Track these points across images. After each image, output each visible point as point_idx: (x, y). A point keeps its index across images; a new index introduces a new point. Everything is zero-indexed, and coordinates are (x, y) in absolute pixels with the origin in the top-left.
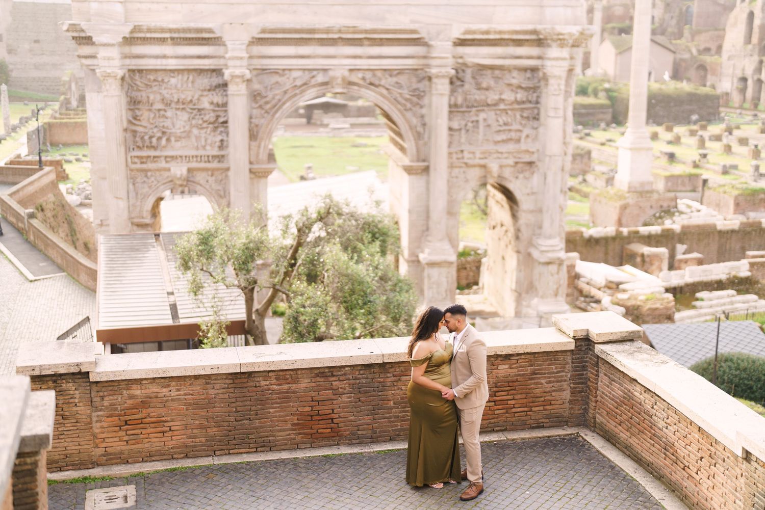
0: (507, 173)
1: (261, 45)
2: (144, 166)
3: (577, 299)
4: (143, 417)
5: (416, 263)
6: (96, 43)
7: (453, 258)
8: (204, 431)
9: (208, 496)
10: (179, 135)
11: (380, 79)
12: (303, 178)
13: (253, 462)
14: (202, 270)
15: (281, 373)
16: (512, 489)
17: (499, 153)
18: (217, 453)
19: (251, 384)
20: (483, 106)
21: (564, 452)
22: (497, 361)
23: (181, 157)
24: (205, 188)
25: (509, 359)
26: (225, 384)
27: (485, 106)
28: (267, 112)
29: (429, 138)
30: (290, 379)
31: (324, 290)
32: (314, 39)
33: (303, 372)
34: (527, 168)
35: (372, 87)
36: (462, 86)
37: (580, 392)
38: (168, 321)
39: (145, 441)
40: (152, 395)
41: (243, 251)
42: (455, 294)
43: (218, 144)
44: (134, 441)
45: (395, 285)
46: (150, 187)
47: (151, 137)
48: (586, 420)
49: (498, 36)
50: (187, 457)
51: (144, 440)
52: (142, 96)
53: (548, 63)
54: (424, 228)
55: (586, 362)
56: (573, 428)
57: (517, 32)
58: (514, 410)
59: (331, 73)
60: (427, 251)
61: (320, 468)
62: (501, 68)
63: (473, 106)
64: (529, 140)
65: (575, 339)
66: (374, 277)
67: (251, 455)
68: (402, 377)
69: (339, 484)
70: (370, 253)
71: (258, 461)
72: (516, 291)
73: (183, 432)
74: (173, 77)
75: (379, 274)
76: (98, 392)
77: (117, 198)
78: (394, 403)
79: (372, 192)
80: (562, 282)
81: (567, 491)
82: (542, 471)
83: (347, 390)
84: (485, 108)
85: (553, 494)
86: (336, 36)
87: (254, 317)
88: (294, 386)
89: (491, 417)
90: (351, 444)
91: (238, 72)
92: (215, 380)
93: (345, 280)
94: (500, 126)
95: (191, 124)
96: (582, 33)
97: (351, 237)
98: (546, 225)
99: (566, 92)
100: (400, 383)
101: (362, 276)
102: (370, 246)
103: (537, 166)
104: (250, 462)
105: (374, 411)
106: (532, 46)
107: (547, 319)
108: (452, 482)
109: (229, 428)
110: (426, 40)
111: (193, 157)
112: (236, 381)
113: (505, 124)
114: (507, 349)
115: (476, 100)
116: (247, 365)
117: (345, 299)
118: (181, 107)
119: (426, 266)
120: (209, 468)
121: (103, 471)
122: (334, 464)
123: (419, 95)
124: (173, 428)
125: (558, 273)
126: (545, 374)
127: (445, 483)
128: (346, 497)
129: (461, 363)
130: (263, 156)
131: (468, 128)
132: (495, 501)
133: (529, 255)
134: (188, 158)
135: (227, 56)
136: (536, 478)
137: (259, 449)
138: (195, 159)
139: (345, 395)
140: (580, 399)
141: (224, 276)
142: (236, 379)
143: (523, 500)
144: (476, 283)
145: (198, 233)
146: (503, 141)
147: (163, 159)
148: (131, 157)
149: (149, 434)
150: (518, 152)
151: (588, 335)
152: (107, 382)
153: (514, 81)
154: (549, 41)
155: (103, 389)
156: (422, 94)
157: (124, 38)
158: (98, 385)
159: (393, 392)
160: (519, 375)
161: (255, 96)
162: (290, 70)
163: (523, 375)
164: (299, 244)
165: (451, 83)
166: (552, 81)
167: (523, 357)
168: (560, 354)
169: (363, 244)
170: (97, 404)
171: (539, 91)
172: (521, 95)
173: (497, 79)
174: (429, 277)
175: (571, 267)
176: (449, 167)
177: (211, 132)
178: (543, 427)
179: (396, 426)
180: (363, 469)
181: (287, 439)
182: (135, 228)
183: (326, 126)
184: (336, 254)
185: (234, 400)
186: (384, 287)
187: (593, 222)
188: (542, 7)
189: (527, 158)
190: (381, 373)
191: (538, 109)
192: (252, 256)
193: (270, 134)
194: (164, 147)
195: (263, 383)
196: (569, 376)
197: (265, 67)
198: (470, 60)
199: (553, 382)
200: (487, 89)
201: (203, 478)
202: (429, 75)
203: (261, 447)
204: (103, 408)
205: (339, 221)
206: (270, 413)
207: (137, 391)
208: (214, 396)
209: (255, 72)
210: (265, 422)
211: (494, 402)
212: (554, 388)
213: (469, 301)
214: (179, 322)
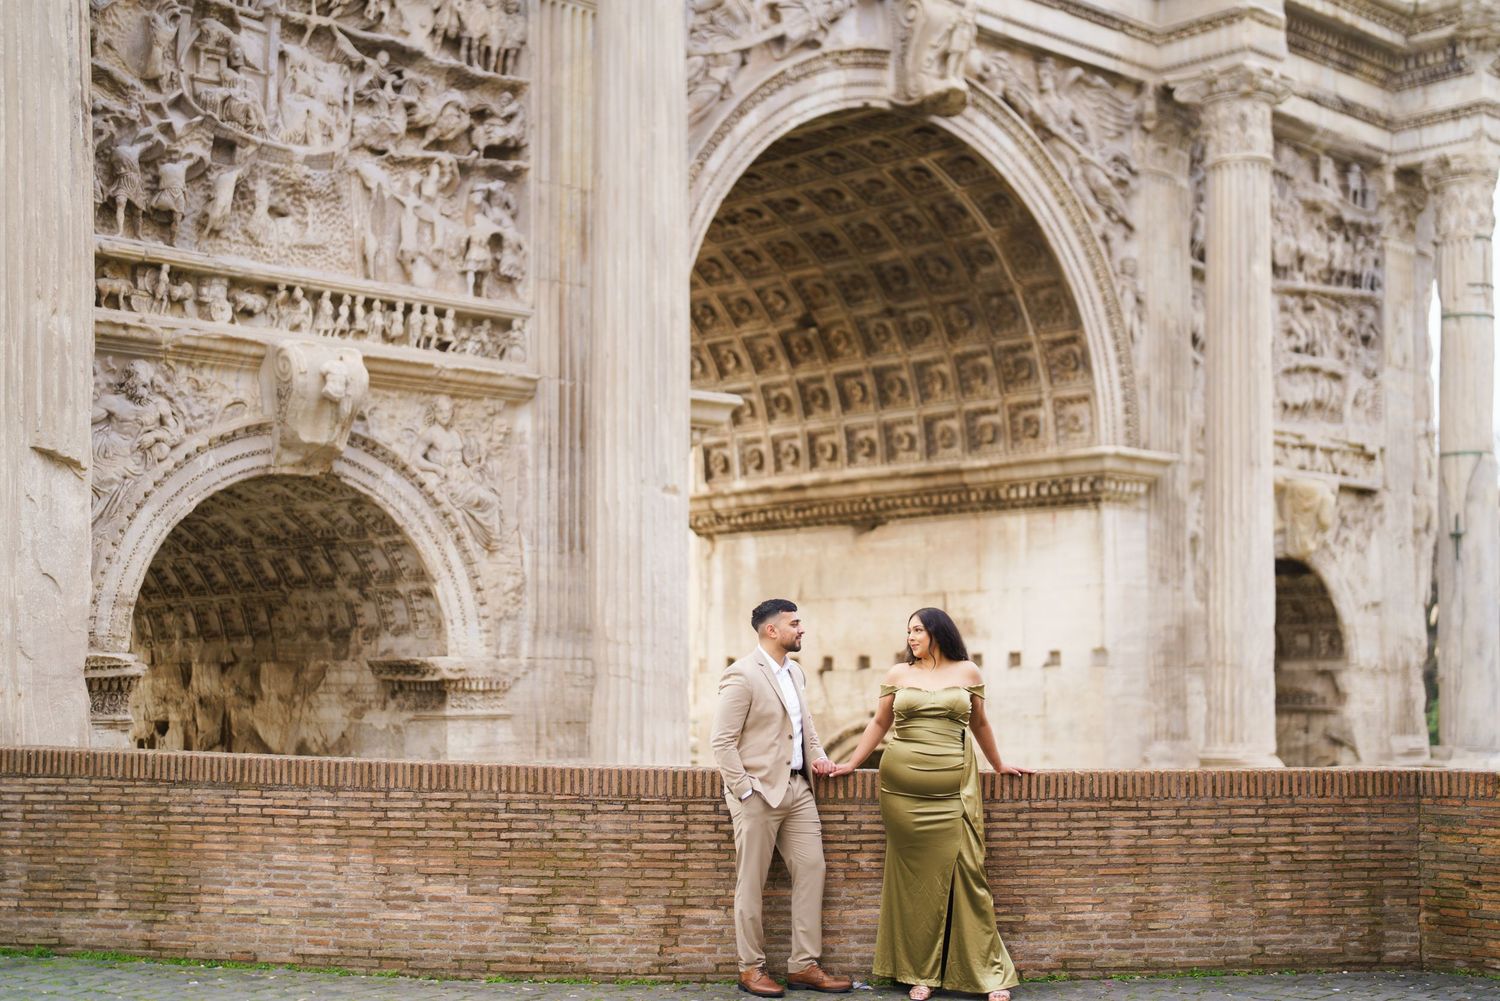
10: (299, 171)
17: (1304, 446)
23: (315, 296)
24: (420, 485)
34: (1361, 509)
35: (1014, 115)
43: (481, 255)
46: (144, 451)
62: (1300, 140)
64: (1363, 412)
77: (49, 456)
94: (1298, 352)
106: (1371, 79)
113: (1308, 348)
118: (316, 20)
123: (1125, 186)
134: (344, 310)
138: (378, 318)
146: (1303, 409)
150: (1343, 453)
153: (1329, 196)
156: (1133, 182)
171: (1376, 243)
173: (1283, 179)
189: (1359, 474)
191: (1377, 307)
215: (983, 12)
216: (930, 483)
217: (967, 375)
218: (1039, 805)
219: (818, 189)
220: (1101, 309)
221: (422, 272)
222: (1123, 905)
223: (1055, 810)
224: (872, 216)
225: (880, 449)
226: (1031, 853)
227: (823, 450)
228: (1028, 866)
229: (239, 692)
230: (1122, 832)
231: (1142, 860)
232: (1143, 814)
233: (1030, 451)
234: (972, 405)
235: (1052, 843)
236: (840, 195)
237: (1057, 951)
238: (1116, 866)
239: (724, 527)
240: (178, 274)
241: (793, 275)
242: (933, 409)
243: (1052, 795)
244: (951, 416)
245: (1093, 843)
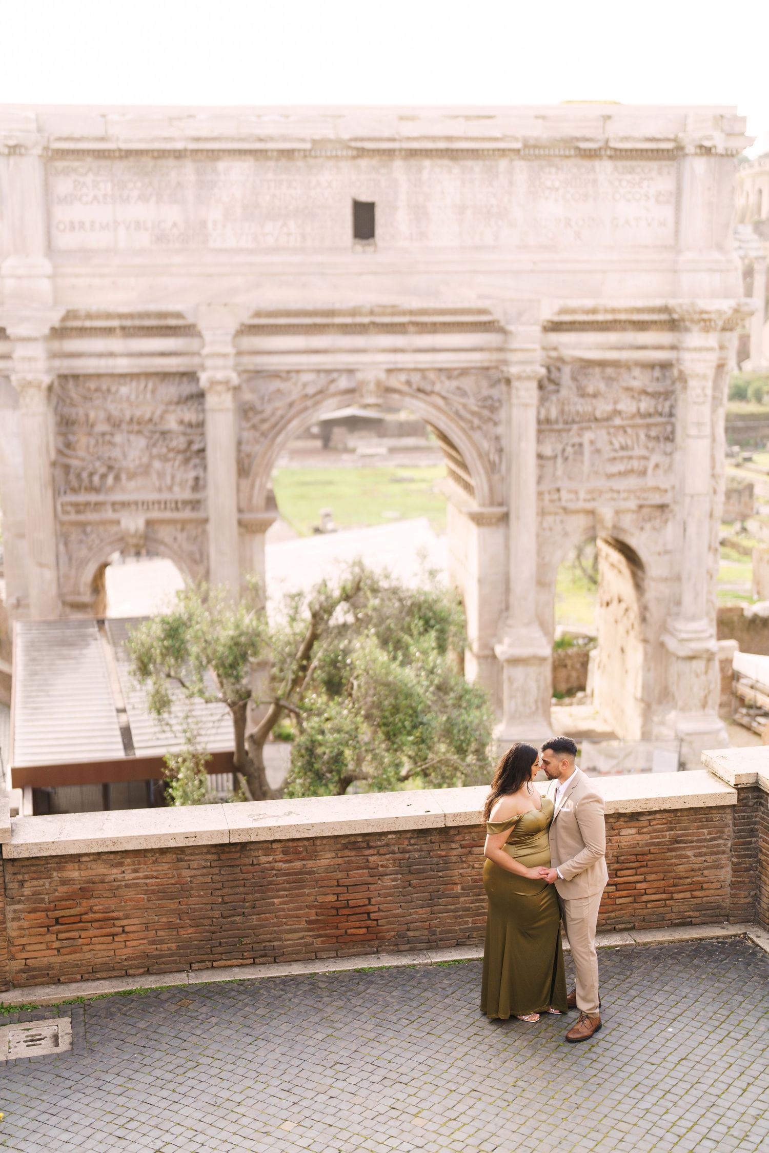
0: (627, 521)
1: (255, 334)
2: (82, 518)
3: (736, 711)
4: (83, 912)
5: (489, 660)
6: (12, 336)
7: (546, 651)
8: (175, 933)
9: (181, 1035)
10: (133, 470)
11: (433, 384)
12: (317, 531)
13: (248, 980)
14: (168, 676)
15: (291, 844)
16: (645, 1023)
17: (612, 490)
18: (195, 966)
19: (245, 861)
20: (589, 421)
21: (725, 964)
22: (618, 824)
23: (136, 503)
24: (171, 548)
25: (637, 820)
26: (205, 860)
27: (592, 421)
28: (264, 435)
29: (509, 470)
30: (304, 853)
31: (353, 708)
32: (333, 325)
33: (324, 841)
34: (657, 513)
35: (421, 395)
36: (558, 391)
37: (747, 870)
38: (117, 753)
39: (85, 948)
40: (97, 879)
41: (230, 648)
42: (550, 705)
43: (191, 483)
44: (68, 949)
45: (460, 698)
46: (90, 549)
47: (91, 475)
48: (757, 914)
49: (609, 317)
50: (148, 972)
51: (83, 947)
52: (77, 414)
53: (686, 356)
54: (503, 606)
55: (755, 823)
56: (738, 926)
57: (639, 310)
58: (645, 898)
59: (359, 376)
60: (507, 640)
61: (351, 990)
62: (616, 364)
63: (574, 422)
64: (660, 472)
65: (738, 789)
66: (428, 687)
67: (246, 970)
68: (474, 849)
69: (380, 1016)
70: (421, 650)
71: (255, 979)
72: (642, 700)
73: (142, 935)
74: (124, 385)
75: (436, 682)
76: (15, 874)
77: (41, 565)
78: (463, 889)
79: (423, 556)
80: (712, 686)
81: (731, 1028)
82: (691, 995)
83: (391, 868)
84: (593, 425)
85: (710, 1033)
86: (366, 320)
87: (247, 746)
88: (310, 864)
89: (610, 908)
90: (398, 952)
91: (220, 375)
92: (191, 854)
93: (383, 691)
94: (615, 450)
95: (151, 454)
96: (736, 311)
97: (392, 626)
98: (687, 599)
99: (714, 398)
100: (471, 858)
101: (410, 685)
102: (422, 639)
103: (672, 511)
104: (244, 980)
105: (431, 901)
106: (662, 330)
107: (691, 743)
108: (553, 1011)
109: (212, 928)
110: (502, 323)
111: (153, 503)
112: (223, 856)
113: (623, 448)
114: (634, 805)
115: (578, 413)
116: (239, 832)
117: (385, 720)
118: (136, 428)
119: (505, 665)
120: (183, 991)
121: (23, 995)
122: (372, 982)
123: (492, 406)
124: (127, 929)
125: (706, 672)
126: (692, 842)
127: (543, 1014)
128: (391, 1036)
129: (564, 828)
130: (259, 500)
131: (566, 454)
132: (620, 1042)
133: (662, 645)
134: (145, 505)
135: (205, 351)
136: (682, 1006)
137: (257, 960)
139: (389, 877)
140: (747, 880)
141: (201, 686)
142: (222, 853)
143: (663, 1041)
144: (582, 688)
145: (163, 622)
146: (620, 474)
147: (109, 506)
148: (62, 505)
149: (91, 938)
150: (644, 490)
151: (757, 782)
152: (28, 859)
153: (636, 384)
154: (688, 324)
155: (23, 870)
156: (497, 404)
157: (53, 330)
158: (16, 864)
159: (461, 871)
160: (653, 844)
161: (246, 411)
162: (298, 372)
163: (659, 844)
164: (315, 637)
165: (541, 387)
166: (692, 383)
167: (658, 816)
168: (714, 812)
169: (411, 635)
170: (14, 893)
171: (673, 397)
172: (646, 405)
173: (609, 380)
174: (511, 680)
175: (727, 663)
176: (538, 514)
177: (179, 466)
178: (691, 924)
179: (466, 923)
180: (416, 991)
181: (300, 944)
182: (68, 610)
183: (353, 451)
184: (371, 652)
185: (219, 885)
186: (443, 701)
187: (758, 593)
188: (675, 271)
189: (657, 499)
190: (443, 842)
191: (673, 425)
192: (244, 657)
193: (269, 467)
194: (112, 489)
195: (263, 859)
196: (729, 845)
197: (259, 368)
198: (569, 353)
199: (705, 854)
200: (595, 396)
201: (173, 1006)
202: (506, 375)
203: (261, 956)
204: (23, 898)
205: (375, 602)
206: (273, 904)
207: (73, 873)
208: (189, 879)
209: (245, 376)
210: (267, 919)
211: (615, 885)
212: (706, 864)
213: (571, 716)
214: (135, 754)
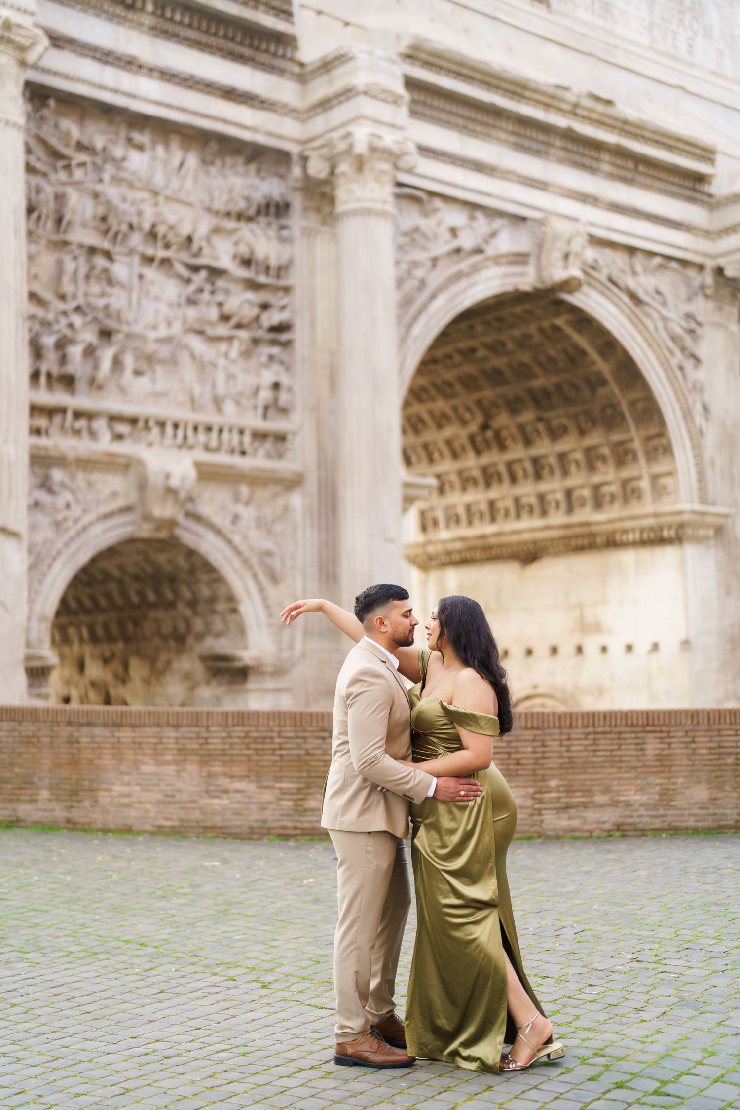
10: (151, 347)
11: (624, 274)
23: (162, 425)
24: (230, 542)
35: (615, 290)
43: (263, 397)
46: (58, 525)
74: (140, 148)
77: (2, 530)
95: (186, 320)
110: (713, 190)
111: (194, 429)
118: (161, 254)
134: (180, 433)
138: (202, 437)
147: (100, 425)
177: (238, 355)
215: (592, 224)
216: (569, 532)
217: (592, 459)
218: (600, 730)
219: (489, 340)
220: (679, 414)
221: (229, 408)
222: (654, 791)
223: (610, 733)
224: (525, 357)
225: (537, 510)
226: (595, 759)
227: (498, 510)
228: (594, 768)
229: (116, 676)
230: (652, 746)
231: (665, 763)
232: (665, 735)
233: (636, 509)
234: (596, 479)
235: (608, 753)
236: (503, 344)
237: (613, 819)
238: (649, 767)
239: (434, 562)
240: (78, 415)
241: (475, 396)
242: (571, 482)
243: (608, 723)
244: (582, 487)
245: (634, 753)
